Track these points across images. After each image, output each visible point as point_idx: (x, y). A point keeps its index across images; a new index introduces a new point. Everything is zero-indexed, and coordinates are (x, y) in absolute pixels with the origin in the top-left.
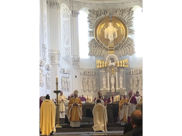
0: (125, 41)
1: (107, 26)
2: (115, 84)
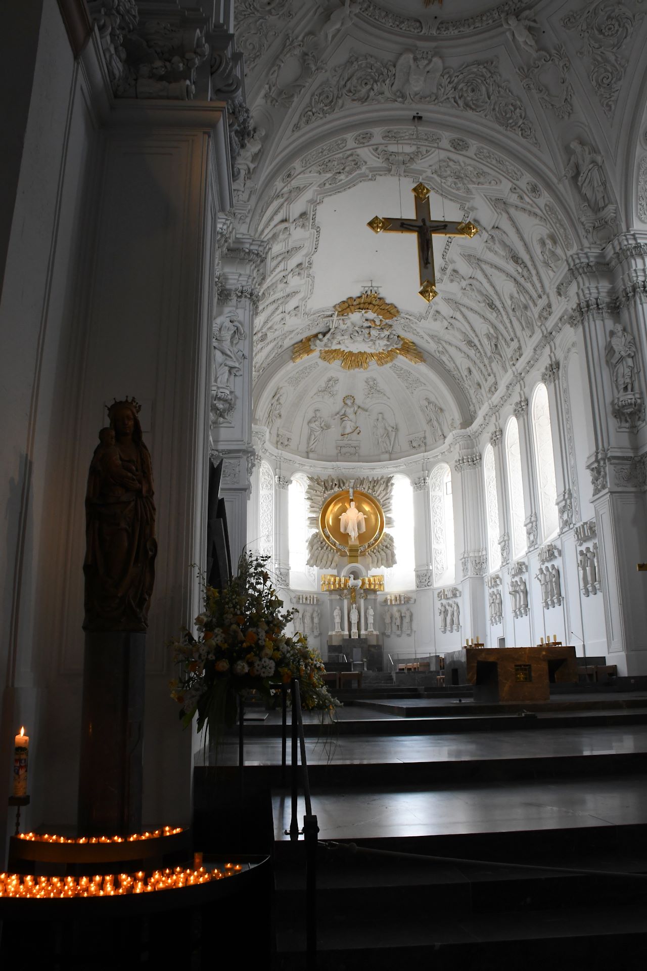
0: (379, 538)
1: (344, 510)
2: (359, 623)
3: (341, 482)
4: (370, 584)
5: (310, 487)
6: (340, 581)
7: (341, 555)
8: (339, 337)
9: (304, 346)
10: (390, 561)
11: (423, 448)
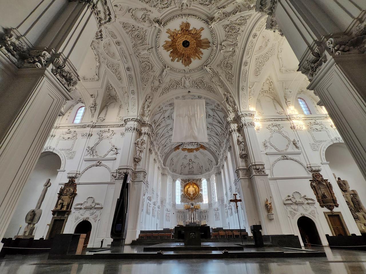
0: (198, 195)
1: (189, 187)
2: (194, 218)
3: (189, 180)
4: (196, 207)
5: (181, 182)
6: (188, 206)
7: (189, 199)
8: (185, 145)
9: (177, 148)
10: (202, 201)
11: (209, 171)
